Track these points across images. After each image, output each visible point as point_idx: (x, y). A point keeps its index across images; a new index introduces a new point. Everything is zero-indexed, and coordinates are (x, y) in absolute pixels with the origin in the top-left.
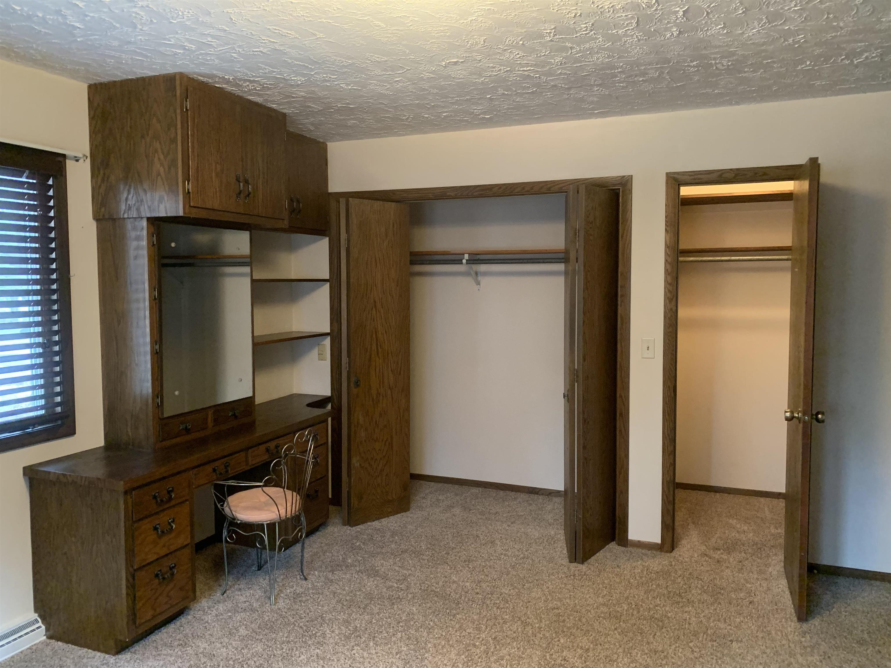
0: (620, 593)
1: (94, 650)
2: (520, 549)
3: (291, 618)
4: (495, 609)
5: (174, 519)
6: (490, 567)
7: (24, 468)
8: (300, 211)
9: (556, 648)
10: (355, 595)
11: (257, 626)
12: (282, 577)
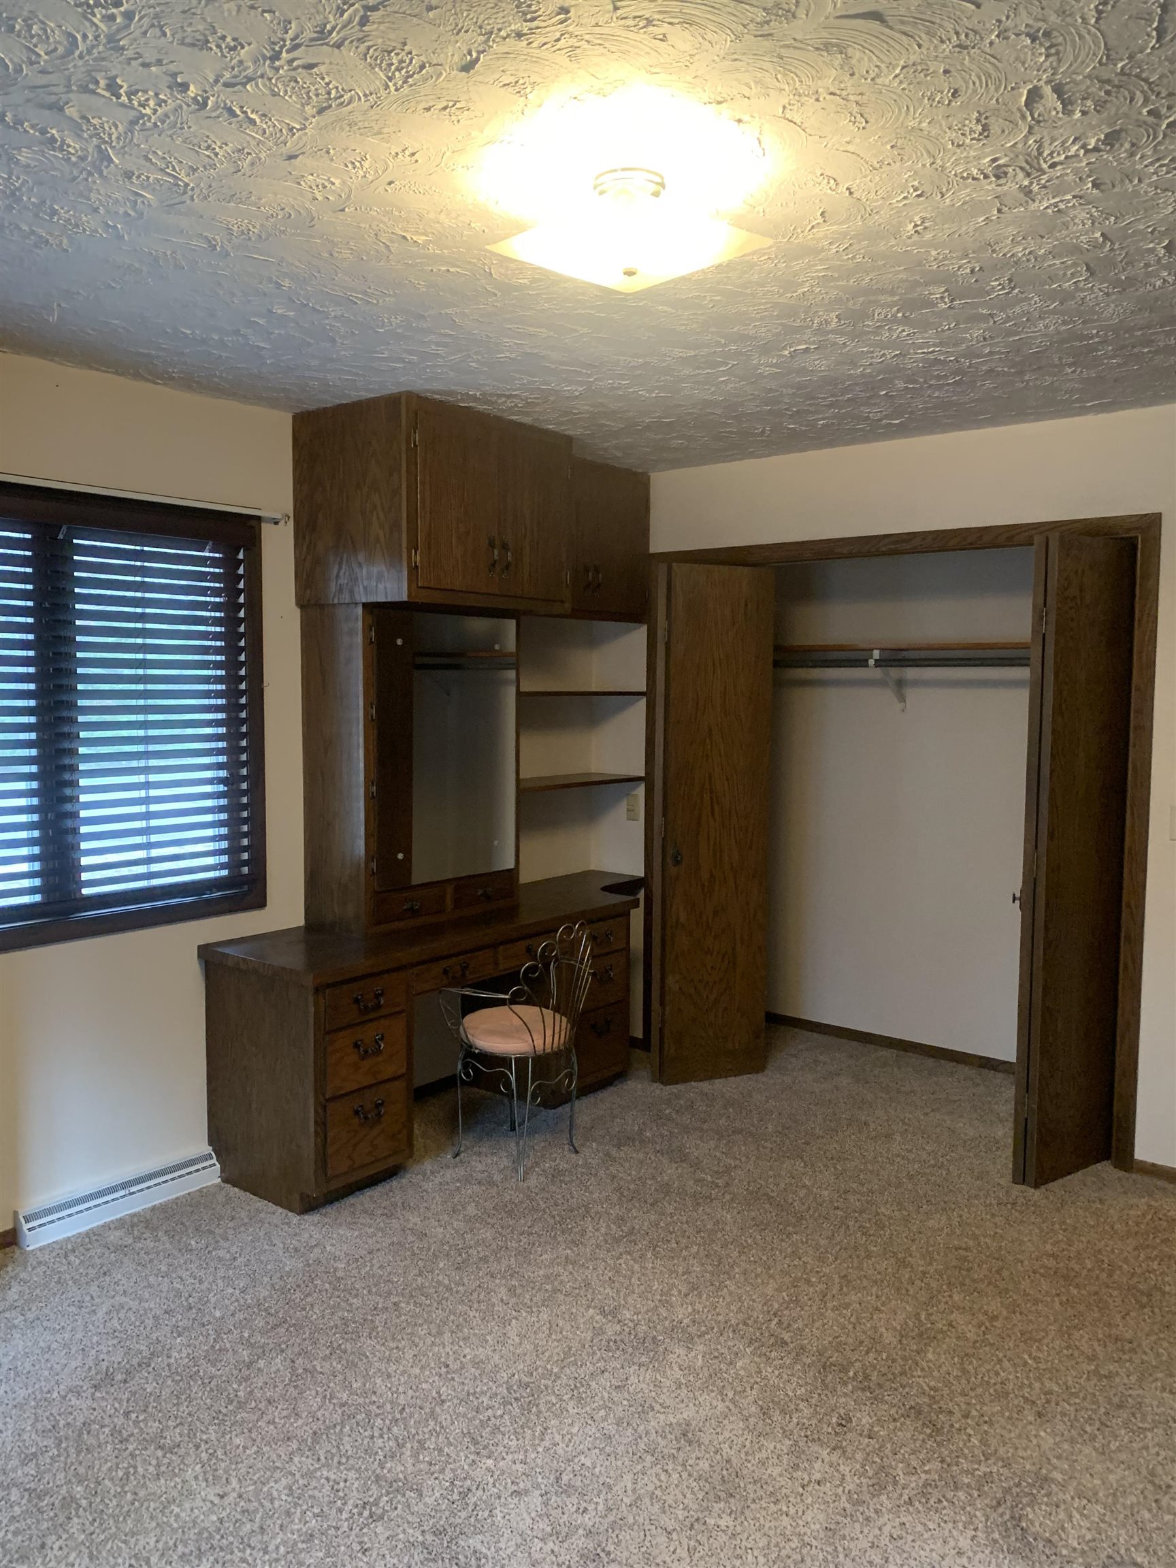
0: (1088, 1242)
1: (276, 1205)
2: (933, 1151)
3: (541, 1203)
4: (859, 1234)
5: (383, 1036)
6: (871, 1172)
7: (199, 947)
8: (599, 586)
9: (942, 1306)
10: (644, 1184)
11: (491, 1207)
12: (543, 1144)
